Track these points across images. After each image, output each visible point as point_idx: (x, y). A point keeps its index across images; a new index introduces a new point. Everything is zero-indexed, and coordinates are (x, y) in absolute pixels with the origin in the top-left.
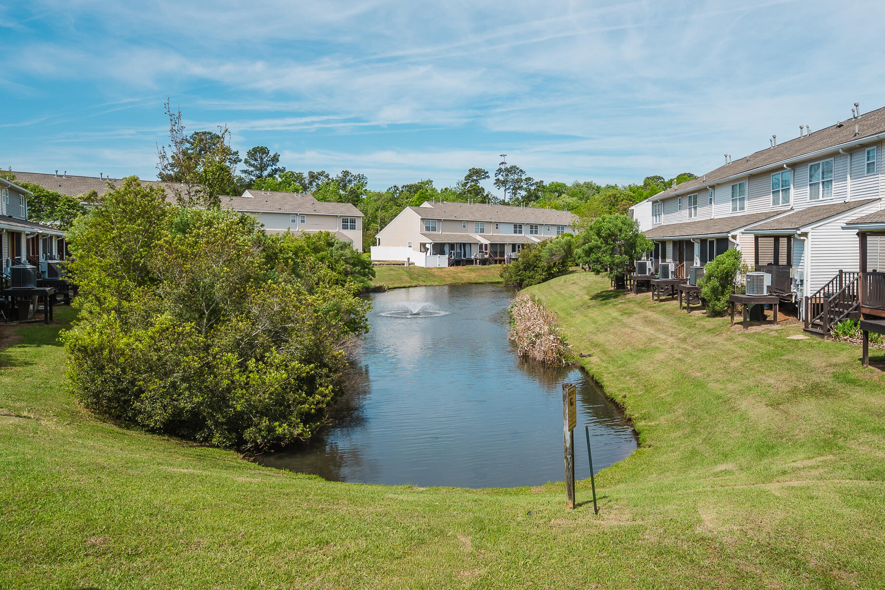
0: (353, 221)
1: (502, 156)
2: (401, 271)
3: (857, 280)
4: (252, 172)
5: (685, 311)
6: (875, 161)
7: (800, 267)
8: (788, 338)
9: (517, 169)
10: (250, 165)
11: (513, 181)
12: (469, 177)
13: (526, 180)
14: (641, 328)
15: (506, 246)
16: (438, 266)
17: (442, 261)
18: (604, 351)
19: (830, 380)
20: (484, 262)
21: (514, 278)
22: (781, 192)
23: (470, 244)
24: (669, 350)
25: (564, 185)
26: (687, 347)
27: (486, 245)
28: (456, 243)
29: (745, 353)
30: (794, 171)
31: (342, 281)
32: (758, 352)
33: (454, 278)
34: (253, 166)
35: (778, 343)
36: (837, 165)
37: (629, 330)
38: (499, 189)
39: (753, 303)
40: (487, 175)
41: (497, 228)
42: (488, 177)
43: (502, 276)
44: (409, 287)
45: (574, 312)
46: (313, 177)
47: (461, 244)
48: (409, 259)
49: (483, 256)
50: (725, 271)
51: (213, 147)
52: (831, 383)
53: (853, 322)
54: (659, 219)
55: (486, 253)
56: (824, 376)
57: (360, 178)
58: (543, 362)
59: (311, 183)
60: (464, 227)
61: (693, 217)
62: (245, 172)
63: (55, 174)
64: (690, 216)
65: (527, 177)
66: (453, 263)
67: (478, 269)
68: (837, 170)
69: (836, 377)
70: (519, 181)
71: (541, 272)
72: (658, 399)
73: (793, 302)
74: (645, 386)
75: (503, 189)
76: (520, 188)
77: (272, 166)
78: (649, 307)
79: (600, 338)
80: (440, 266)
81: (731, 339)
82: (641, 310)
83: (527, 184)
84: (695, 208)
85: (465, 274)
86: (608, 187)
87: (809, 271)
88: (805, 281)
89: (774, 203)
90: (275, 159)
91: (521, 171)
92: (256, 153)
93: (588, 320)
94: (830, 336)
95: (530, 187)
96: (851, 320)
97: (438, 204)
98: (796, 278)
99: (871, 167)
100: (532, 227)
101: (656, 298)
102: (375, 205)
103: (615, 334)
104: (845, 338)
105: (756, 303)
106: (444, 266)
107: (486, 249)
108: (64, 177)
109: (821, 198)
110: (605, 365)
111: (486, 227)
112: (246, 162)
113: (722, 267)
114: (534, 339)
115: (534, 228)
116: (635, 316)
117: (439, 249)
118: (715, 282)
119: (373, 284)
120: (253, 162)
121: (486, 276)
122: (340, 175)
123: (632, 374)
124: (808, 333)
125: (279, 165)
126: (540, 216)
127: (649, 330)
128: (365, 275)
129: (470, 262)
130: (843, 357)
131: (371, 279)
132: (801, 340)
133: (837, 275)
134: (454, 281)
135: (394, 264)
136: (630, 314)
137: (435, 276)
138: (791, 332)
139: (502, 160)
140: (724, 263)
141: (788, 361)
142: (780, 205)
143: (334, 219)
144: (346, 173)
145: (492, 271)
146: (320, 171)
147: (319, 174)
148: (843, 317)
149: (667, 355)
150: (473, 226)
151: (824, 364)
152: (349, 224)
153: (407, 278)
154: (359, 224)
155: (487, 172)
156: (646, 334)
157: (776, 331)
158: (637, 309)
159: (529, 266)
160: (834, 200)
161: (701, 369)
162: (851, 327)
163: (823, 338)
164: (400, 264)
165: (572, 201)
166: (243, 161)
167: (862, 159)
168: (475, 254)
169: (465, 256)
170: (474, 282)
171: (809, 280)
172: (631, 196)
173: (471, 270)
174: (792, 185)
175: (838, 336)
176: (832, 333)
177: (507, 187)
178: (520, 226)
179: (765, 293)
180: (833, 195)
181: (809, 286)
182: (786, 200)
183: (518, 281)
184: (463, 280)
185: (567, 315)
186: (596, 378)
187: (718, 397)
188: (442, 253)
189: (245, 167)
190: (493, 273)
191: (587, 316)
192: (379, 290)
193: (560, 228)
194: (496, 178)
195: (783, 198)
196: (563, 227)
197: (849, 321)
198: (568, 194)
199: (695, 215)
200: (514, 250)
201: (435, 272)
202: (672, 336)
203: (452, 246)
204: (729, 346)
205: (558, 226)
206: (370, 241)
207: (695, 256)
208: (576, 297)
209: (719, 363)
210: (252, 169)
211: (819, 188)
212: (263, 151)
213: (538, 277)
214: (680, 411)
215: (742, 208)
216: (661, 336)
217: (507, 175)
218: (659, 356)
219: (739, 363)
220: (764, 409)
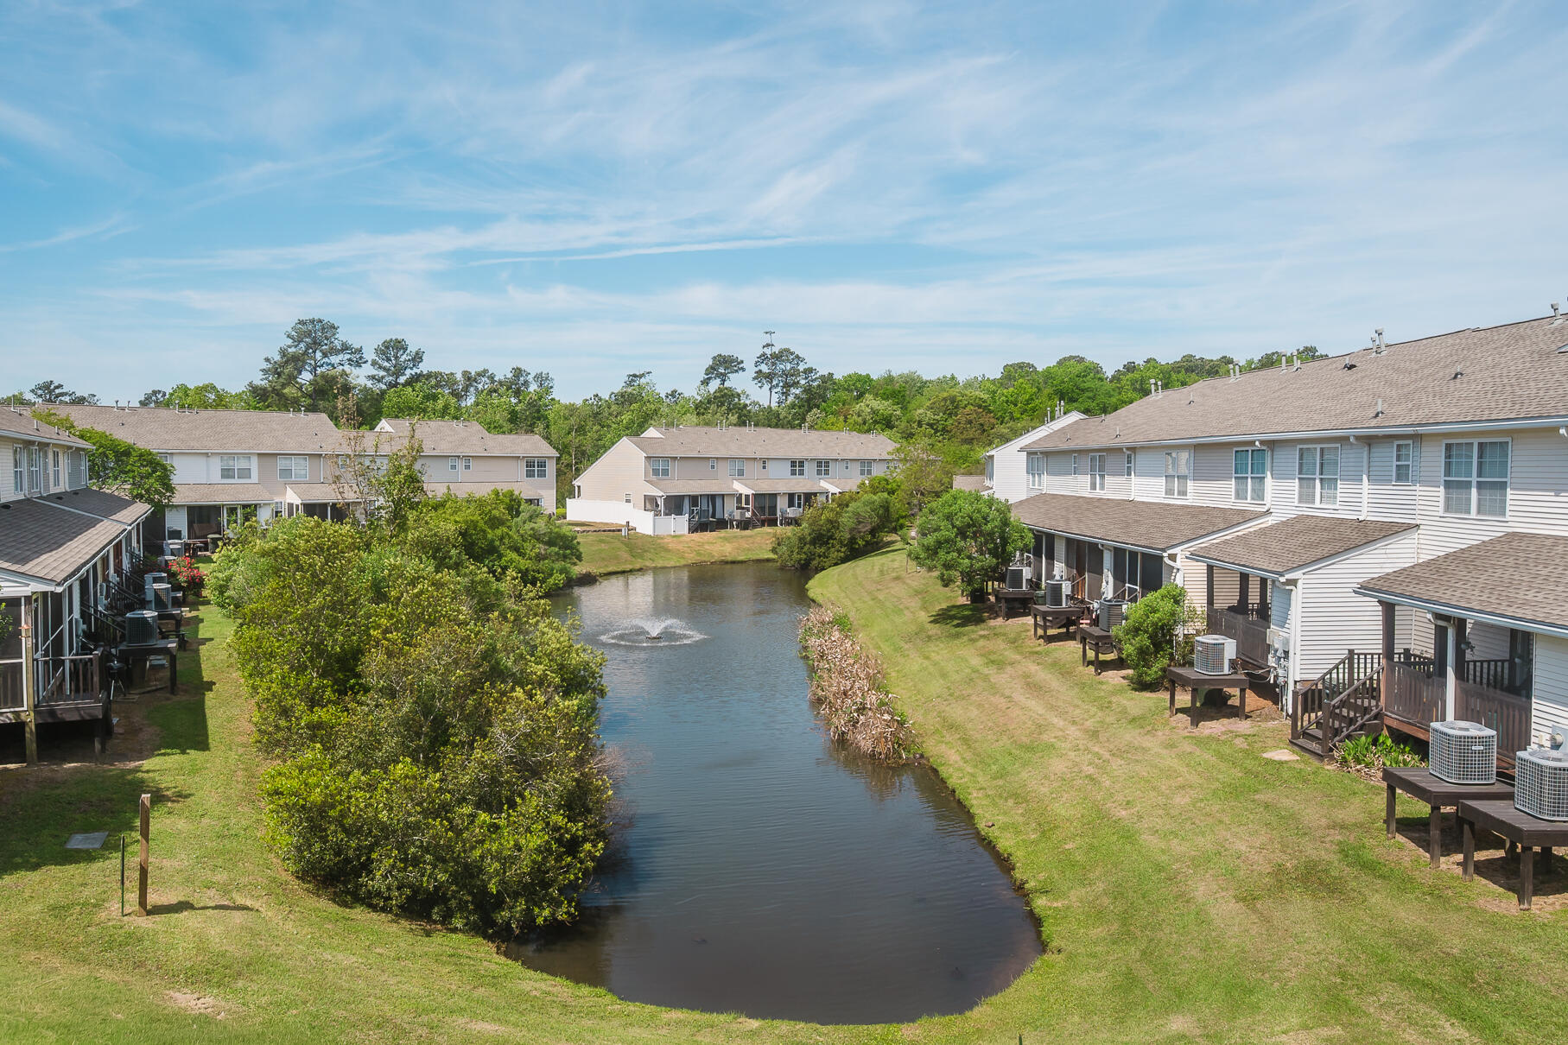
0: (542, 465)
1: (767, 333)
2: (618, 544)
3: (1378, 673)
4: (383, 377)
5: (1092, 668)
6: (1410, 463)
7: (1284, 630)
8: (1265, 755)
9: (792, 354)
10: (380, 367)
11: (785, 374)
12: (711, 370)
13: (805, 371)
14: (1022, 699)
15: (779, 498)
16: (672, 533)
17: (678, 525)
18: (966, 741)
19: (1335, 858)
20: (745, 525)
21: (795, 556)
22: (1249, 480)
23: (723, 495)
24: (1072, 754)
25: (867, 379)
26: (1101, 752)
27: (747, 497)
28: (701, 495)
29: (1194, 779)
30: (1273, 451)
31: (533, 571)
32: (1218, 780)
33: (699, 554)
34: (385, 369)
35: (1249, 763)
36: (1346, 457)
37: (1001, 702)
38: (760, 387)
39: (1207, 687)
40: (740, 366)
41: (764, 467)
42: (743, 369)
43: (774, 550)
44: (631, 571)
45: (906, 646)
46: (470, 379)
47: (708, 495)
48: (628, 522)
49: (742, 515)
50: (1160, 624)
51: (326, 342)
52: (1338, 868)
53: (1370, 740)
54: (1040, 482)
55: (748, 510)
56: (1326, 850)
57: (541, 379)
58: (873, 755)
59: (466, 389)
60: (713, 467)
61: (1098, 490)
62: (373, 377)
63: (115, 405)
64: (1093, 487)
65: (806, 366)
66: (694, 529)
67: (735, 537)
68: (1346, 465)
69: (1343, 851)
70: (795, 373)
71: (838, 547)
72: (1063, 852)
73: (1272, 682)
74: (1040, 825)
75: (767, 387)
76: (796, 384)
77: (411, 369)
78: (1030, 653)
79: (956, 712)
80: (677, 533)
81: (1171, 746)
82: (1018, 657)
83: (806, 378)
84: (1102, 477)
85: (719, 545)
86: (941, 382)
87: (1299, 638)
88: (1291, 654)
89: (1238, 496)
90: (417, 358)
91: (798, 357)
92: (387, 348)
93: (931, 669)
94: (1332, 758)
95: (811, 383)
96: (1367, 736)
97: (671, 430)
98: (1276, 646)
99: (1403, 471)
100: (819, 463)
101: (1040, 632)
102: (565, 426)
103: (980, 706)
104: (1358, 767)
105: (1212, 688)
106: (682, 533)
107: (747, 503)
108: (127, 410)
109: (1318, 504)
110: (969, 769)
111: (747, 467)
112: (374, 363)
113: (1155, 617)
114: (856, 715)
115: (823, 466)
116: (1009, 669)
117: (675, 505)
118: (1143, 640)
119: (578, 570)
120: (386, 364)
121: (749, 550)
122: (510, 375)
123: (1015, 795)
124: (1296, 748)
125: (424, 368)
126: (832, 444)
127: (1036, 706)
128: (565, 557)
129: (722, 524)
130: (1353, 812)
131: (575, 564)
132: (1286, 762)
133: (1345, 659)
134: (699, 559)
135: (604, 531)
136: (1000, 665)
137: (669, 551)
138: (1270, 742)
139: (767, 339)
140: (1158, 610)
141: (1267, 806)
142: (1249, 501)
143: (513, 463)
144: (518, 372)
145: (758, 539)
146: (480, 369)
147: (479, 374)
148: (1355, 730)
149: (1070, 764)
150: (728, 465)
151: (1324, 822)
152: (536, 469)
153: (625, 555)
154: (551, 468)
155: (742, 362)
156: (1031, 714)
157: (1246, 737)
158: (1011, 655)
159: (821, 538)
160: (1339, 512)
161: (1128, 803)
162: (1367, 749)
163: (1322, 761)
164: (614, 531)
165: (883, 406)
166: (370, 362)
167: (1387, 457)
168: (730, 510)
169: (713, 516)
170: (730, 559)
171: (1298, 652)
172: (980, 399)
173: (725, 539)
174: (1269, 473)
175: (1346, 762)
176: (1335, 753)
177: (774, 383)
178: (801, 463)
179: (1226, 671)
180: (1338, 503)
181: (1298, 662)
182: (1259, 495)
183: (802, 562)
184: (713, 556)
185: (895, 650)
186: (960, 794)
187: (1159, 868)
188: (679, 512)
189: (373, 372)
190: (760, 543)
191: (927, 658)
192: (588, 580)
193: (866, 464)
194: (757, 369)
195: (1253, 490)
196: (870, 462)
197: (1363, 738)
198: (876, 395)
199: (1102, 488)
200: (791, 504)
201: (668, 543)
202: (1074, 723)
203: (694, 500)
204: (1170, 760)
205: (862, 462)
206: (566, 491)
207: (1105, 571)
208: (906, 612)
209: (1155, 794)
210: (382, 373)
211: (1314, 487)
212: (399, 345)
213: (834, 555)
214: (1100, 887)
215: (1183, 493)
216: (1055, 720)
217: (774, 364)
218: (1058, 766)
219: (1187, 800)
220: (1233, 906)
